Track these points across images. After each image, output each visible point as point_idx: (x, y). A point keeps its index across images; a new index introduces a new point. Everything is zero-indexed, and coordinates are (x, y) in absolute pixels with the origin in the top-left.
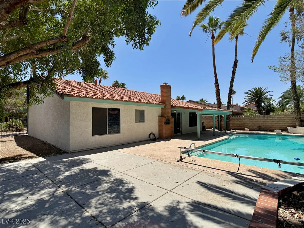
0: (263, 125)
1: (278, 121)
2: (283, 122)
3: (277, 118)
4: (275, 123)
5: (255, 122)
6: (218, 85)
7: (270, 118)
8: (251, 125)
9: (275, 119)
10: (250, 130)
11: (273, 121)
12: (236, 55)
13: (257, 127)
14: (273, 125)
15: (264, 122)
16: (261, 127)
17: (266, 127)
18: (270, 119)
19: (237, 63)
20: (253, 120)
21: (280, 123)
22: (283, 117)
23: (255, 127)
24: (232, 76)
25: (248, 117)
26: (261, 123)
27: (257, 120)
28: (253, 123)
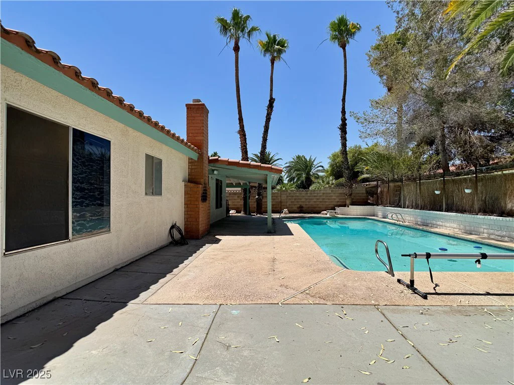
0: (305, 204)
1: (323, 199)
2: (329, 199)
3: (323, 194)
4: (320, 202)
5: (295, 199)
6: (245, 135)
7: (314, 193)
8: (289, 205)
9: (320, 196)
10: (290, 213)
11: (317, 199)
12: (271, 90)
13: (298, 208)
14: (318, 205)
15: (306, 199)
16: (302, 207)
17: (309, 207)
18: (315, 196)
19: (273, 102)
20: (292, 196)
21: (326, 202)
22: (330, 193)
23: (295, 208)
24: (266, 123)
25: (285, 193)
26: (303, 202)
27: (298, 196)
28: (292, 202)
